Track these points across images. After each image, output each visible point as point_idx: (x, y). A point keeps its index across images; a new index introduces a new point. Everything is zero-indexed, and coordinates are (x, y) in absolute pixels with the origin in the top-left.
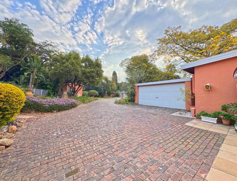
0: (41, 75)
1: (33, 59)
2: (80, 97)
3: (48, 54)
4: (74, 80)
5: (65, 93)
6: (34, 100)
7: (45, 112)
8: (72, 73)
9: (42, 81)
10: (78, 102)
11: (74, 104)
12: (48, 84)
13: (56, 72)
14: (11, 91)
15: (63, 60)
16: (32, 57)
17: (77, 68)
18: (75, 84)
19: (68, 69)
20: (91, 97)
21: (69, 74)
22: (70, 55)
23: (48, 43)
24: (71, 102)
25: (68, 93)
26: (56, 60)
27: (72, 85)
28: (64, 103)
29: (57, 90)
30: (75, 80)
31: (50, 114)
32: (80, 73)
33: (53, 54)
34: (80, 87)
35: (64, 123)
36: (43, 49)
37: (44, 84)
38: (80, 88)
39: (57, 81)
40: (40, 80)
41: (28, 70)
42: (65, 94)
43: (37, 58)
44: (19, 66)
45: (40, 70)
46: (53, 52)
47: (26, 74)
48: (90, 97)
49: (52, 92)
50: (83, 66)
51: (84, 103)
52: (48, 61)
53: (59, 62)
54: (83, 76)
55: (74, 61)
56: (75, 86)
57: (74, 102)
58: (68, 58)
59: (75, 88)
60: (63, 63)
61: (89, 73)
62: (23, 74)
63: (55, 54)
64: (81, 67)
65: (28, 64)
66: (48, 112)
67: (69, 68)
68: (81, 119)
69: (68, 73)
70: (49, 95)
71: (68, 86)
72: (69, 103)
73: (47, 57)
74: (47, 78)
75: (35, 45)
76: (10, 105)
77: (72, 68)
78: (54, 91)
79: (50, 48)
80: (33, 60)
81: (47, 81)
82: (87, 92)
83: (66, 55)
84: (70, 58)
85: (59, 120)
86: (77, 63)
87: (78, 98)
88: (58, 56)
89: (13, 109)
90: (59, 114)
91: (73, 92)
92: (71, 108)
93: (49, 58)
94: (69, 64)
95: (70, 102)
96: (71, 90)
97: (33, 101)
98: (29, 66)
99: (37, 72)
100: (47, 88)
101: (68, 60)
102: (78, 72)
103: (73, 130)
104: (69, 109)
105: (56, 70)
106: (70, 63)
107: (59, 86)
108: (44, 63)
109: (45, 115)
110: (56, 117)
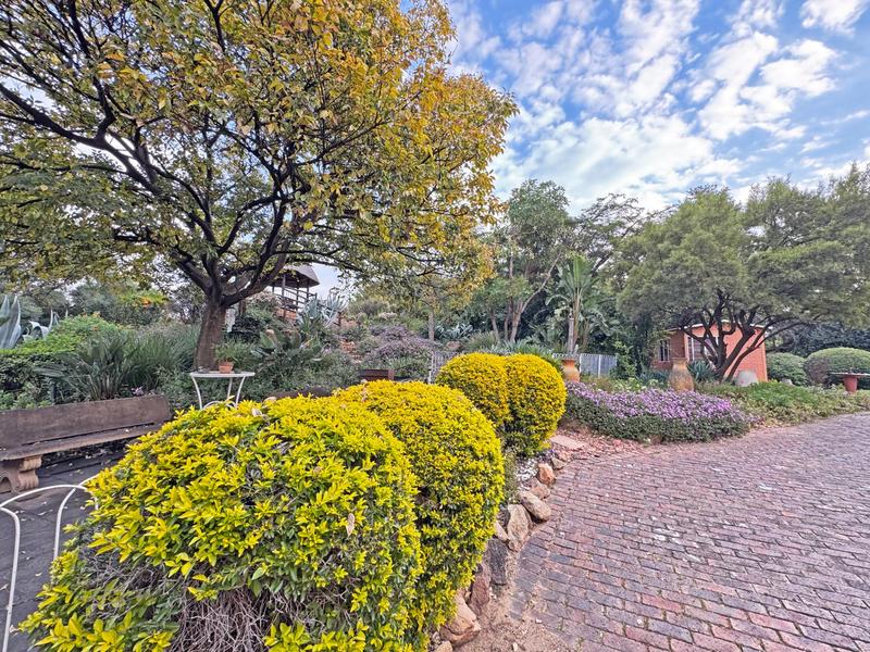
0: (595, 310)
1: (571, 266)
2: (754, 387)
3: (608, 238)
4: (712, 312)
5: (680, 367)
6: (583, 394)
7: (616, 437)
8: (705, 287)
9: (597, 329)
10: (747, 413)
11: (730, 420)
12: (615, 334)
13: (640, 292)
14: (538, 375)
15: (660, 246)
16: (569, 262)
17: (723, 259)
18: (720, 326)
19: (683, 275)
20: (827, 384)
21: (688, 290)
22: (686, 211)
23: (604, 203)
24: (710, 410)
25: (690, 367)
26: (633, 251)
27: (708, 332)
28: (683, 414)
29: (647, 355)
30: (718, 310)
31: (633, 445)
32: (743, 278)
33: (622, 231)
34: (753, 339)
35: (690, 501)
36: (592, 227)
37: (605, 336)
38: (749, 343)
39: (645, 324)
40: (591, 325)
41: (562, 299)
42: (678, 373)
43: (580, 262)
44: (544, 295)
45: (588, 294)
46: (621, 224)
47: (558, 312)
48: (820, 389)
49: (631, 363)
50: (757, 240)
51: (785, 417)
52: (610, 260)
53: (644, 253)
54: (760, 288)
55: (705, 235)
56: (722, 334)
57: (726, 413)
58: (677, 229)
59: (724, 346)
60: (662, 256)
61: (798, 266)
62: (553, 315)
63: (630, 229)
64: (747, 245)
65: (562, 283)
66: (626, 437)
67: (687, 268)
68: (778, 506)
69: (686, 287)
70: (621, 373)
71: (686, 336)
72: (704, 414)
73: (605, 248)
74: (612, 315)
75: (571, 224)
76: (539, 409)
77: (702, 264)
78: (637, 357)
79: (613, 216)
80: (572, 270)
81: (612, 326)
82: (795, 361)
83: (670, 221)
84: (687, 229)
85: (669, 479)
86: (720, 238)
87: (746, 390)
88: (637, 232)
89: (543, 420)
90: (665, 453)
91: (716, 362)
92: (714, 437)
93: (610, 247)
94: (683, 252)
95: (706, 410)
96: (702, 352)
97: (582, 397)
98: (562, 290)
99: (584, 302)
100: (612, 350)
101: (678, 240)
102: (734, 273)
103: (736, 551)
104: (703, 441)
105: (638, 287)
106: (688, 249)
107: (653, 340)
108: (600, 267)
109: (617, 449)
110: (656, 463)
